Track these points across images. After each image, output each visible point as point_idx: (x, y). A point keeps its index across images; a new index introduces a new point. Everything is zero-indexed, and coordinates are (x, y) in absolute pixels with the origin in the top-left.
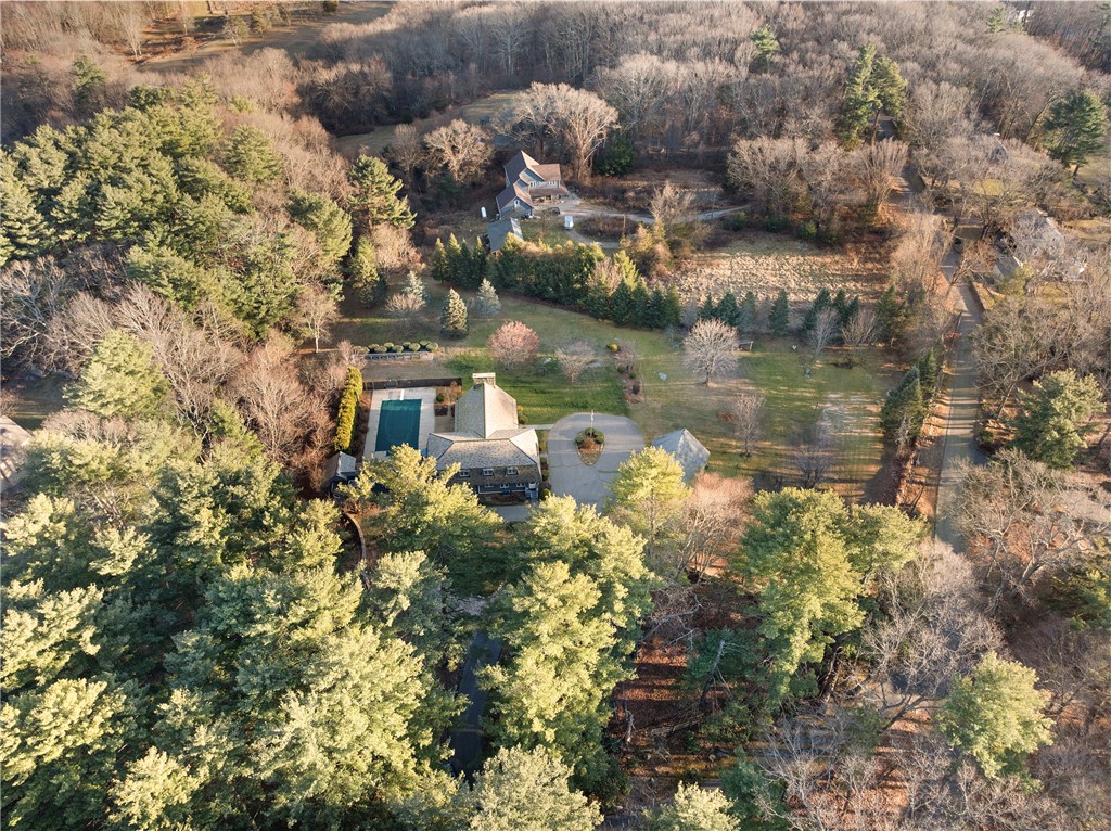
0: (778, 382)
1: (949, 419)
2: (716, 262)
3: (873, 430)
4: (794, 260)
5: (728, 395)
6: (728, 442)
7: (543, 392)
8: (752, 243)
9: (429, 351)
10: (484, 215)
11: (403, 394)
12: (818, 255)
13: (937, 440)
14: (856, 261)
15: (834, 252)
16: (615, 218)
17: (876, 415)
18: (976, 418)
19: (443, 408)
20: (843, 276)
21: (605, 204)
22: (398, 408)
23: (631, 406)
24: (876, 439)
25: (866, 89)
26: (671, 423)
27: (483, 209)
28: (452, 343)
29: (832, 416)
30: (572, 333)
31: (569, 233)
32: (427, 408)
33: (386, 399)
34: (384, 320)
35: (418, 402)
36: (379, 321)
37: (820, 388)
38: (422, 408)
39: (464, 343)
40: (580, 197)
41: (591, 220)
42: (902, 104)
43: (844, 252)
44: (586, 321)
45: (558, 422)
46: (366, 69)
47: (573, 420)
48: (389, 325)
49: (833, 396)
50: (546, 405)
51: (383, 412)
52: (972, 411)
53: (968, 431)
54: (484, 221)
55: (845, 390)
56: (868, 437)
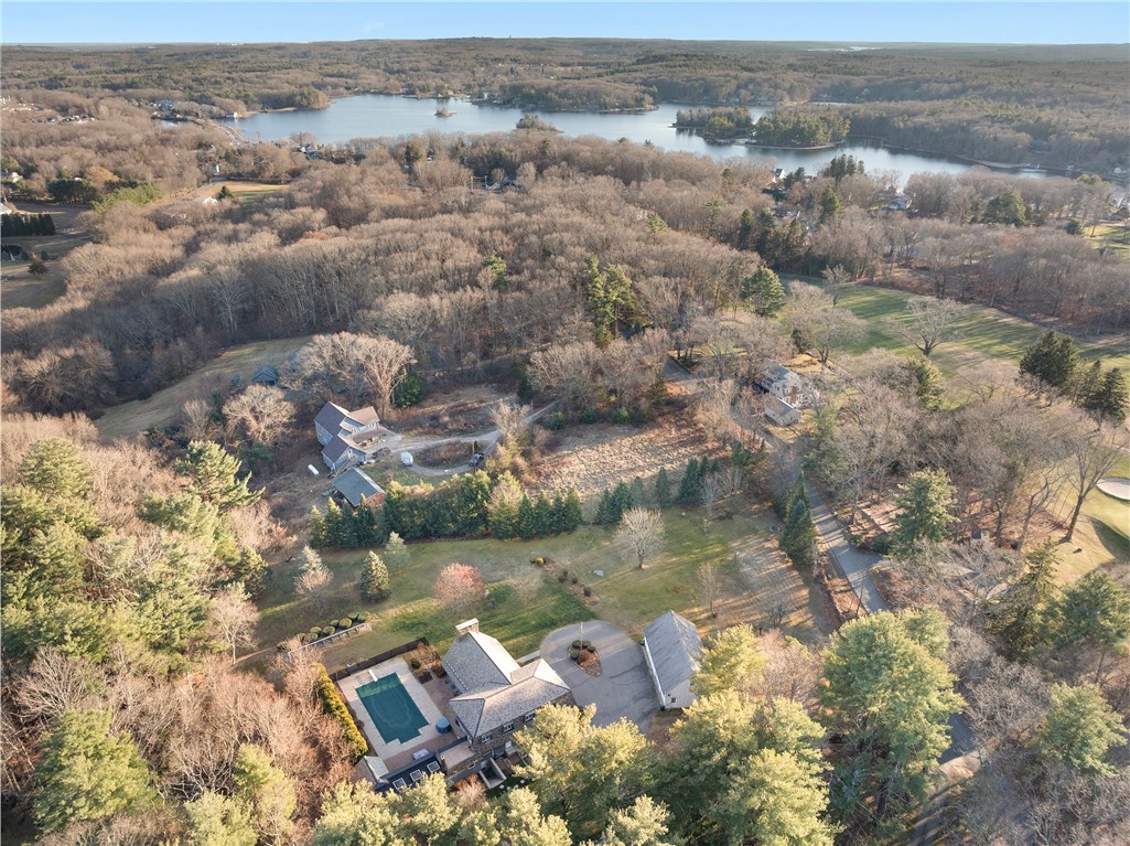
0: (689, 547)
1: (824, 534)
2: (566, 460)
3: (783, 562)
4: (627, 442)
5: (663, 571)
6: (691, 611)
7: (506, 624)
8: (581, 436)
9: (363, 621)
10: (316, 472)
11: (374, 674)
12: (641, 433)
13: (828, 553)
14: (673, 430)
15: (652, 428)
16: (449, 444)
17: (776, 549)
18: (839, 528)
19: (425, 674)
20: (672, 445)
21: (425, 434)
22: (378, 690)
23: (593, 609)
24: (789, 569)
25: (607, 291)
26: (637, 612)
27: (311, 467)
28: (379, 606)
29: (747, 562)
30: (488, 560)
31: (412, 469)
32: (407, 679)
33: (358, 686)
34: (283, 607)
35: (394, 676)
36: (278, 609)
37: (721, 541)
38: (402, 681)
39: (391, 602)
40: (397, 432)
41: (427, 451)
42: (633, 298)
43: (660, 426)
44: (492, 544)
45: (541, 646)
46: (81, 352)
47: (553, 639)
48: (292, 610)
49: (735, 545)
50: (518, 635)
51: (363, 700)
52: (833, 524)
53: (841, 539)
54: (318, 478)
55: (740, 537)
56: (783, 569)
